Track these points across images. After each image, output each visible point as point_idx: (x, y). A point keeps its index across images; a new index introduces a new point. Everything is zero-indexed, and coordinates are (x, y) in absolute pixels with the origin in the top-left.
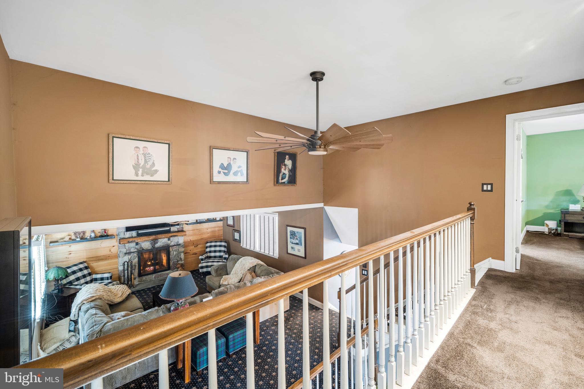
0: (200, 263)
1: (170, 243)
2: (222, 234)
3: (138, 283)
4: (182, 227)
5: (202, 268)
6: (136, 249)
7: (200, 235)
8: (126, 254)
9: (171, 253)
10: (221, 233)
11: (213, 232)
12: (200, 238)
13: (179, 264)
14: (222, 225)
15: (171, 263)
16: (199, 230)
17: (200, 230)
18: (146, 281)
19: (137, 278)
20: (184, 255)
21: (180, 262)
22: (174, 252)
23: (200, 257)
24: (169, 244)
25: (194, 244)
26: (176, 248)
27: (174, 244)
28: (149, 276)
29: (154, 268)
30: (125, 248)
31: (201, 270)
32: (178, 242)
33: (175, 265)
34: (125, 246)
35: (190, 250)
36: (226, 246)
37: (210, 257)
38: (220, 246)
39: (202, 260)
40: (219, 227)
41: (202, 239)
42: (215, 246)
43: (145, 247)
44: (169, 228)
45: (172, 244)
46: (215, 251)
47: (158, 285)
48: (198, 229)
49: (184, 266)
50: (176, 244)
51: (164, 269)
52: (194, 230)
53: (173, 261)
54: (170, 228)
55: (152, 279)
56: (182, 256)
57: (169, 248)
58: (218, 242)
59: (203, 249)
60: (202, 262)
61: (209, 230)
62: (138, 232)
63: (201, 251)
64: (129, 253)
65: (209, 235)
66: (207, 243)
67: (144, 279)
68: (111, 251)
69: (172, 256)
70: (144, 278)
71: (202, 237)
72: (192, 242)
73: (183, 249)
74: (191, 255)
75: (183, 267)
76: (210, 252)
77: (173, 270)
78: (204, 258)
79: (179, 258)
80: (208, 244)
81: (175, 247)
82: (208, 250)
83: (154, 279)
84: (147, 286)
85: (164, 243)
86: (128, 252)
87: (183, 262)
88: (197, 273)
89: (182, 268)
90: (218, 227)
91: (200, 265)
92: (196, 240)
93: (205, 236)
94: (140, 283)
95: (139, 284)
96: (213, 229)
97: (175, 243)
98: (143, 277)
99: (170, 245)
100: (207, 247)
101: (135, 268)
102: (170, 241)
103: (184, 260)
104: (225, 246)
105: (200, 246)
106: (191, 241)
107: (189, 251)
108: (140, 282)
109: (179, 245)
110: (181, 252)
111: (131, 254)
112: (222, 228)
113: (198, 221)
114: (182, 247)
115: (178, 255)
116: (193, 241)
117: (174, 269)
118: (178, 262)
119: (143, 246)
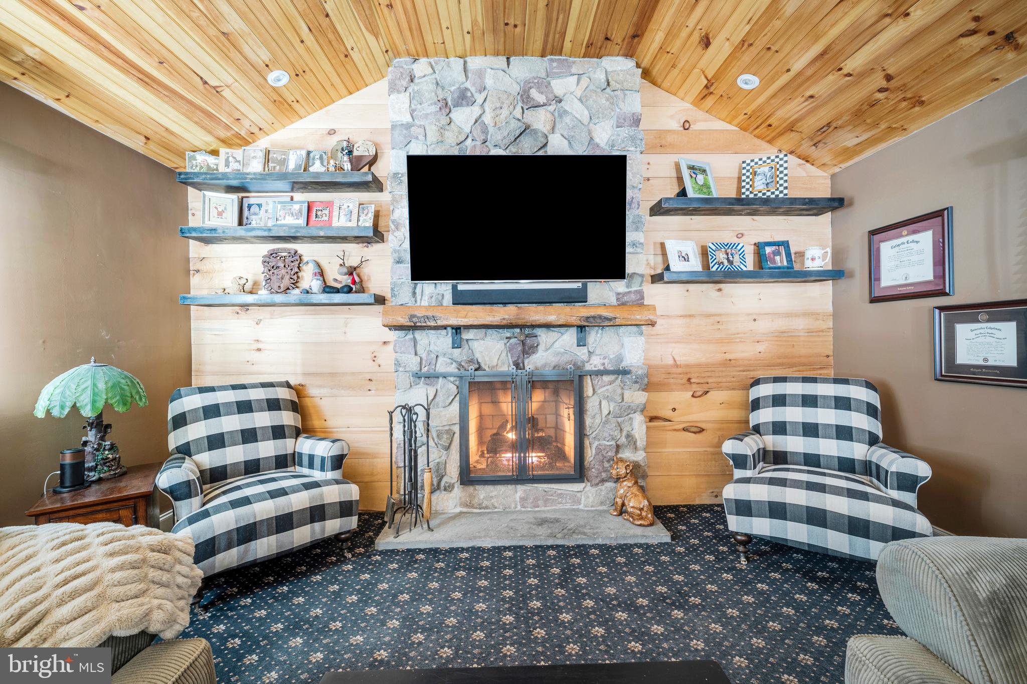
0: (728, 478)
1: (585, 357)
2: (831, 353)
3: (458, 510)
4: (636, 292)
5: (744, 508)
6: (454, 365)
7: (721, 341)
8: (418, 376)
9: (591, 405)
10: (826, 346)
11: (781, 335)
12: (719, 357)
13: (622, 460)
14: (830, 308)
15: (590, 454)
16: (716, 319)
17: (718, 319)
18: (487, 507)
19: (456, 489)
20: (648, 428)
21: (627, 454)
22: (604, 403)
23: (729, 447)
24: (583, 362)
25: (689, 380)
26: (611, 383)
27: (604, 364)
28: (501, 489)
29: (520, 457)
30: (416, 354)
31: (735, 523)
32: (620, 359)
33: (606, 465)
34: (415, 346)
35: (674, 410)
36: (876, 408)
37: (779, 458)
38: (843, 403)
39: (740, 461)
40: (814, 315)
41: (728, 363)
42: (809, 401)
43: (487, 359)
44: (580, 285)
45: (595, 363)
46: (811, 430)
47: (521, 543)
48: (709, 316)
49: (645, 476)
50: (610, 367)
51: (563, 472)
52: (690, 316)
53: (596, 443)
54: (585, 286)
55: (513, 506)
56: (638, 426)
57: (581, 377)
58: (825, 381)
59: (736, 414)
60: (738, 473)
61: (765, 326)
62: (454, 288)
63: (722, 422)
64: (431, 377)
65: (761, 347)
66: (757, 382)
67: (482, 497)
68: (378, 361)
69: (594, 417)
70: (483, 492)
71: (728, 356)
72: (679, 370)
73: (638, 397)
74: (675, 430)
75: (641, 482)
76: (780, 428)
77: (597, 484)
78: (749, 453)
79: (624, 433)
80: (765, 390)
81: (606, 378)
82: (765, 415)
83: (519, 508)
84: (475, 538)
85: (562, 354)
86: (425, 370)
87: (639, 456)
88: (709, 525)
89: (636, 483)
90: (806, 314)
91: (730, 492)
92: (699, 365)
93: (746, 351)
94: (465, 510)
95: (461, 513)
96: (781, 324)
97: (606, 361)
98: (477, 487)
99: (588, 367)
100: (756, 405)
101: (450, 444)
102: (584, 350)
103: (645, 449)
104: (871, 410)
105: (717, 396)
106: (677, 366)
107: (667, 413)
108: (467, 506)
109: (625, 372)
110: (631, 410)
111: (437, 383)
112: (831, 324)
113: (714, 269)
114: (637, 386)
115: (620, 420)
116: (687, 366)
117: (603, 481)
118: (617, 452)
119: (478, 355)
